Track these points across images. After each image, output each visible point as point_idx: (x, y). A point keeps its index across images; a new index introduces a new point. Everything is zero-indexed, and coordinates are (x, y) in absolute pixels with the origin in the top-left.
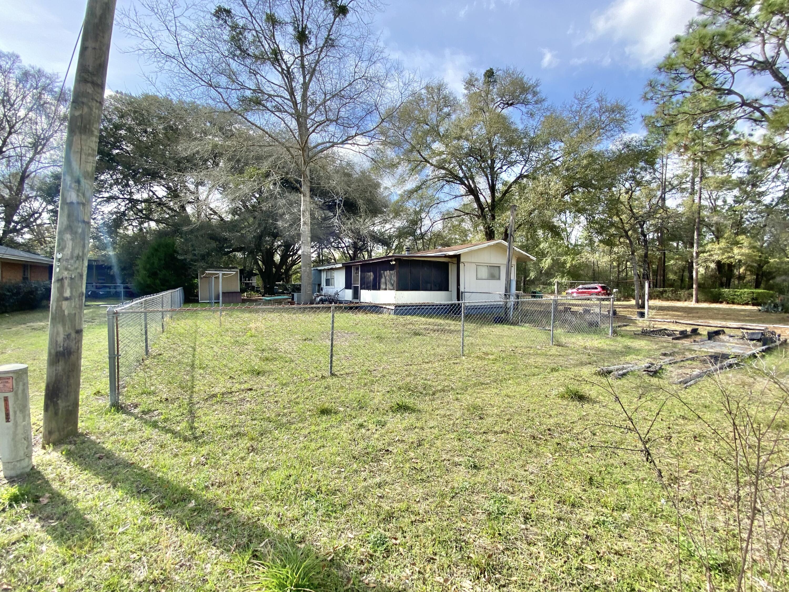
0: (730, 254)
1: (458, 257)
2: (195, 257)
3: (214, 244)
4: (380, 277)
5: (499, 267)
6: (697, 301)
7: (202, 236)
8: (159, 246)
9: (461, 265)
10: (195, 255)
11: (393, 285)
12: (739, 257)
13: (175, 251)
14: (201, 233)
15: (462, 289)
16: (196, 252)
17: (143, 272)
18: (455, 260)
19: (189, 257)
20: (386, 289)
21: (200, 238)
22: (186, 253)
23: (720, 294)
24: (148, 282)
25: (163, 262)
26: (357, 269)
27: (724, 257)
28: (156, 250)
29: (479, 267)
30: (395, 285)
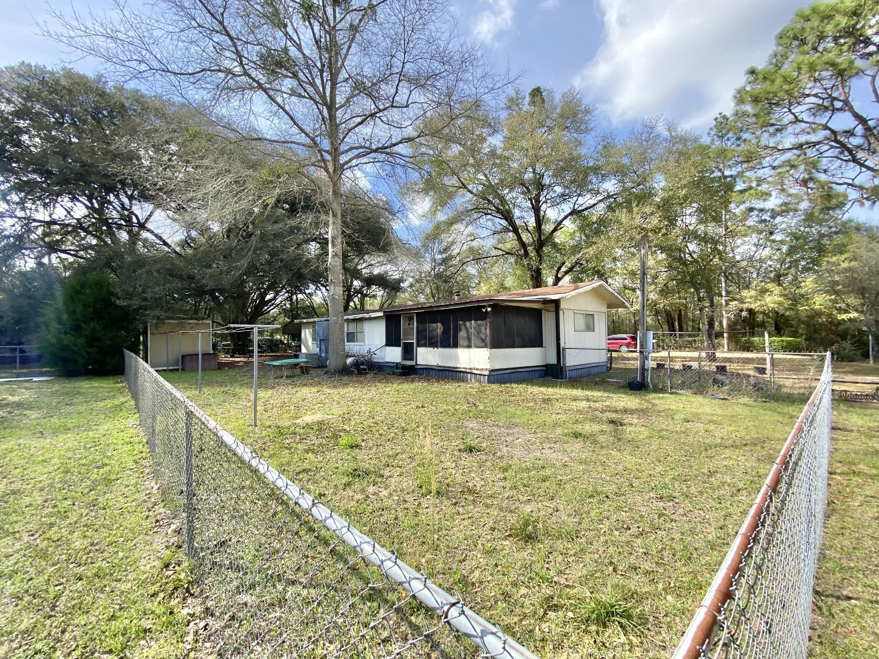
0: (762, 303)
1: (557, 303)
2: (144, 303)
3: (177, 284)
4: (457, 330)
5: (593, 315)
6: (729, 350)
7: (158, 271)
8: (83, 285)
9: (561, 313)
10: (145, 299)
11: (484, 341)
12: (772, 305)
13: (111, 294)
14: (158, 266)
15: (562, 345)
16: (148, 295)
17: (55, 326)
18: (553, 306)
19: (136, 302)
20: (469, 346)
21: (155, 274)
22: (130, 296)
23: (752, 343)
24: (66, 342)
25: (91, 310)
26: (411, 319)
27: (757, 305)
28: (79, 292)
29: (577, 315)
30: (488, 340)
